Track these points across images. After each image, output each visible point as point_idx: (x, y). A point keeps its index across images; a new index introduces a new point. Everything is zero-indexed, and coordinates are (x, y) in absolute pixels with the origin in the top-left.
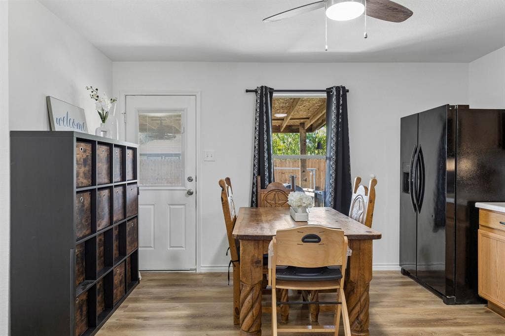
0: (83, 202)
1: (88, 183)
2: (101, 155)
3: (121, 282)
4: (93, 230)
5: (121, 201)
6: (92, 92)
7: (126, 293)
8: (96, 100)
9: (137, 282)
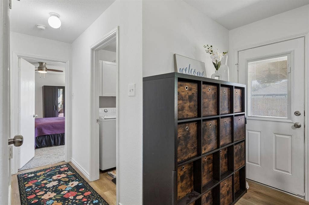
0: (189, 130)
1: (194, 115)
2: (208, 93)
3: (228, 192)
4: (199, 153)
5: (228, 129)
6: (208, 49)
7: (233, 201)
8: (211, 54)
9: (245, 191)
